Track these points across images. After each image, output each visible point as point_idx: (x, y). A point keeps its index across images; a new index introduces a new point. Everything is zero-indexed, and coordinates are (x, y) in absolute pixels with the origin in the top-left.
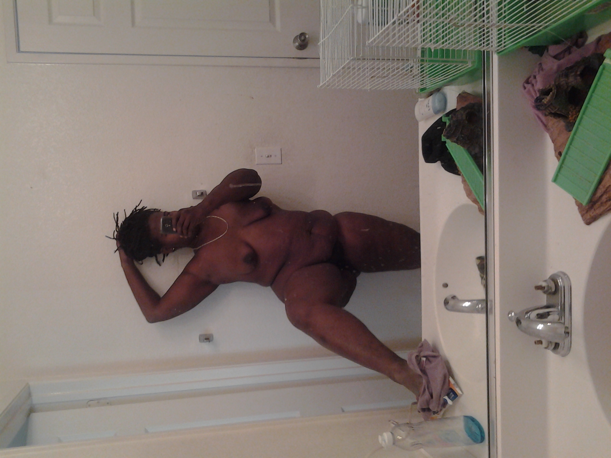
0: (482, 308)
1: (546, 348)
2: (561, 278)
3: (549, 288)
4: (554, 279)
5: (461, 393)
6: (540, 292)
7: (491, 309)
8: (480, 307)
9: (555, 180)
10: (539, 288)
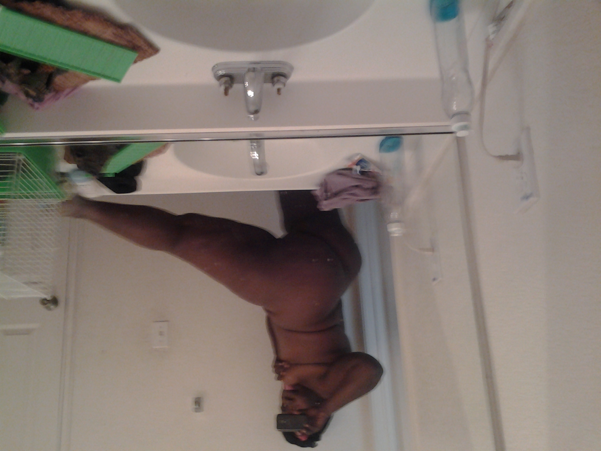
0: (257, 143)
1: (285, 85)
2: (218, 71)
3: (225, 83)
4: (219, 78)
5: (360, 155)
6: (230, 91)
7: (257, 135)
8: (256, 144)
9: (118, 80)
10: (226, 93)
